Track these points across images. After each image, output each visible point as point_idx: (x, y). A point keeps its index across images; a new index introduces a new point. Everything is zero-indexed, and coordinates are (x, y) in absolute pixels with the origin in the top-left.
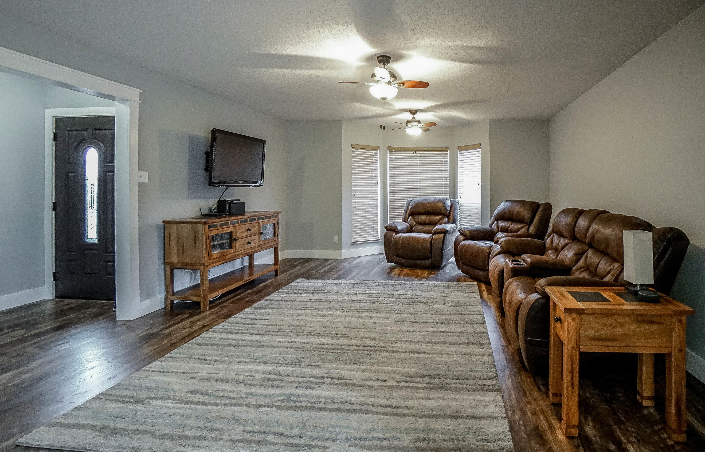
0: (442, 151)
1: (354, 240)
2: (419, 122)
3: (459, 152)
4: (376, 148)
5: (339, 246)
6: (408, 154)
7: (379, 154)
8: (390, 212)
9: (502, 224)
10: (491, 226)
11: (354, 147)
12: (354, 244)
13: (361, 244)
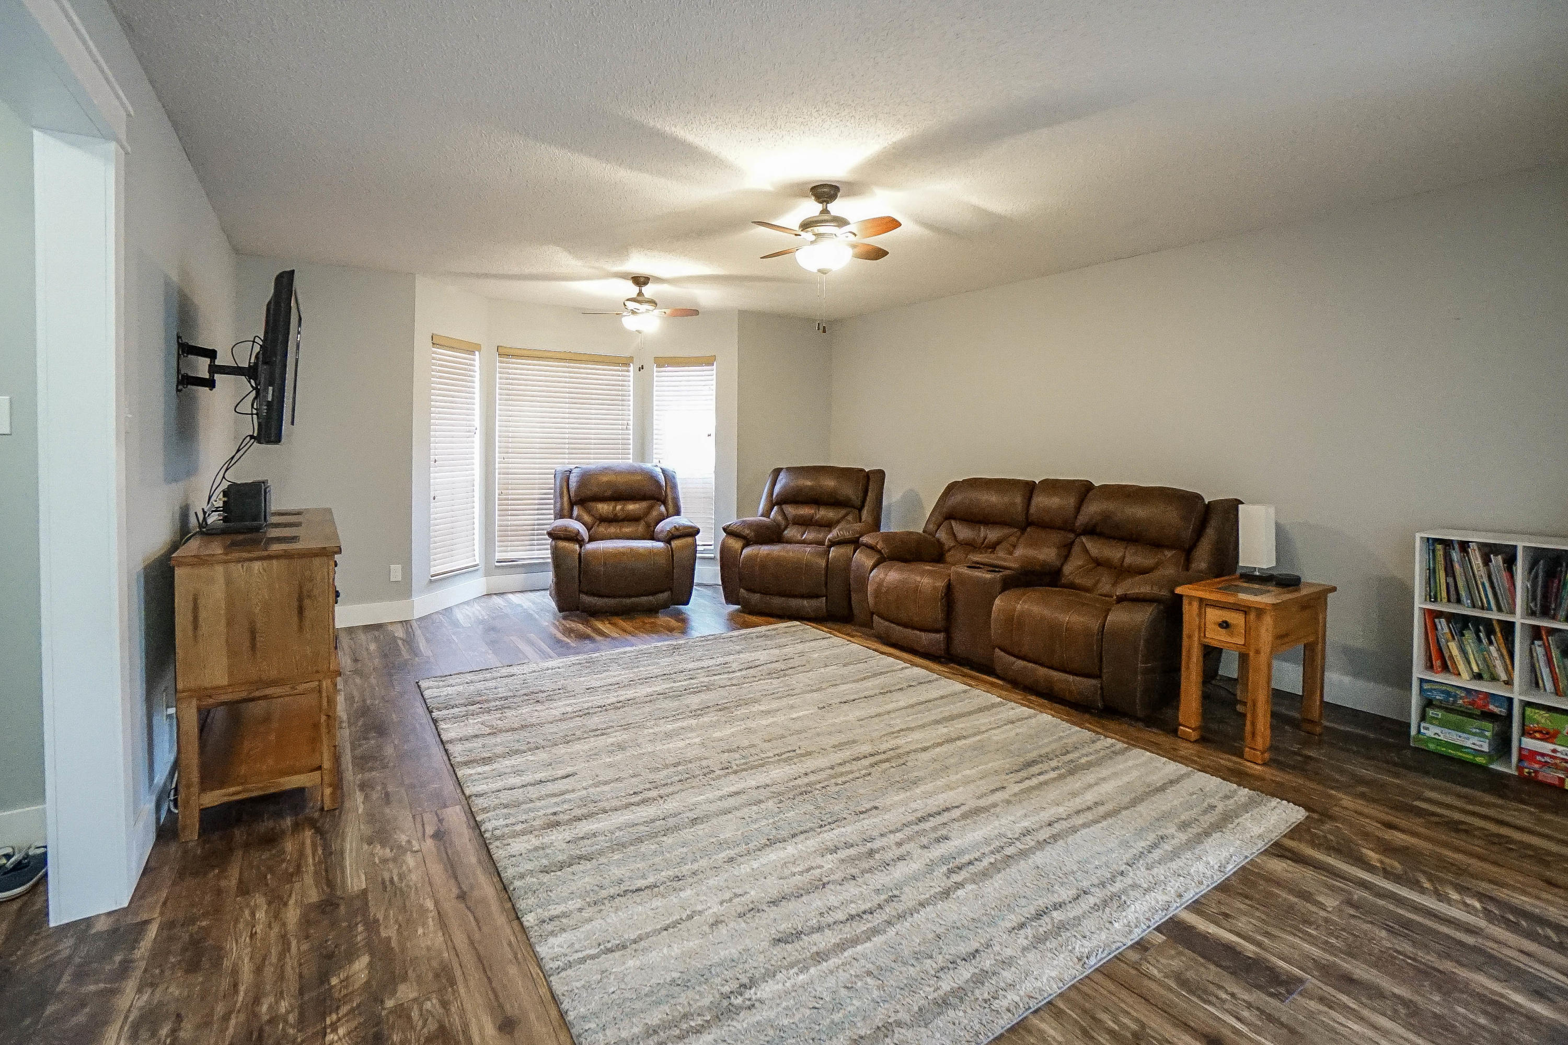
0: (617, 364)
1: (433, 571)
2: (652, 302)
3: (655, 369)
4: (471, 348)
5: (404, 590)
6: (539, 365)
7: (477, 363)
8: (499, 500)
9: (791, 510)
10: (767, 514)
11: (436, 342)
12: (436, 581)
13: (448, 577)
